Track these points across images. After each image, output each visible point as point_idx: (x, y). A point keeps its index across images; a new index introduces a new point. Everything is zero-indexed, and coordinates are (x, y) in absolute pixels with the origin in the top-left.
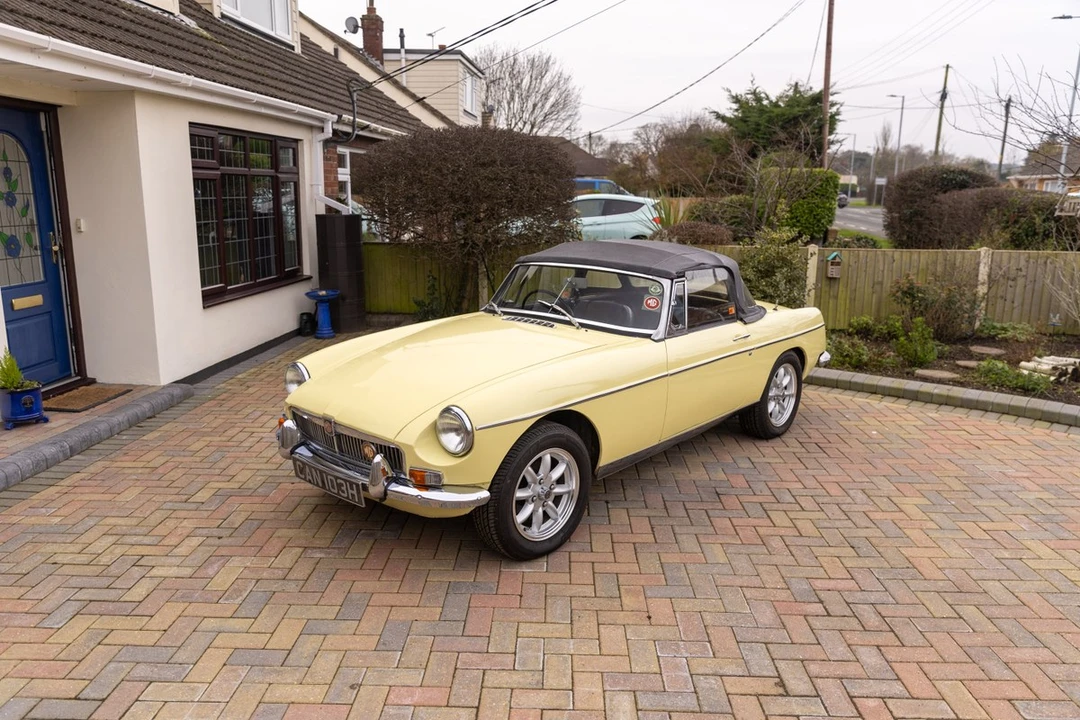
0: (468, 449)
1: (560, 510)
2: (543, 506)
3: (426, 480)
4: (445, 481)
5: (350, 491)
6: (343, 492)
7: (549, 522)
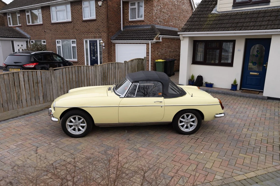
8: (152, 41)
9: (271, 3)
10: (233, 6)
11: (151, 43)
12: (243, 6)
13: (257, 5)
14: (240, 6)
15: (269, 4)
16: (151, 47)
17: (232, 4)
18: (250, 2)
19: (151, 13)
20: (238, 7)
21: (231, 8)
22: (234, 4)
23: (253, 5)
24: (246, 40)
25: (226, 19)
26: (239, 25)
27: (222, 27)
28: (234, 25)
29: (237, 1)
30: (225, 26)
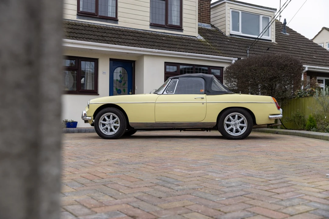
9: (119, 22)
10: (77, 15)
12: (90, 18)
13: (105, 20)
14: (86, 17)
15: (118, 22)
17: (76, 13)
18: (97, 16)
20: (85, 17)
21: (76, 17)
22: (78, 12)
23: (101, 20)
24: (110, 60)
25: (83, 30)
26: (107, 39)
27: (88, 38)
28: (101, 38)
29: (81, 9)
30: (91, 37)
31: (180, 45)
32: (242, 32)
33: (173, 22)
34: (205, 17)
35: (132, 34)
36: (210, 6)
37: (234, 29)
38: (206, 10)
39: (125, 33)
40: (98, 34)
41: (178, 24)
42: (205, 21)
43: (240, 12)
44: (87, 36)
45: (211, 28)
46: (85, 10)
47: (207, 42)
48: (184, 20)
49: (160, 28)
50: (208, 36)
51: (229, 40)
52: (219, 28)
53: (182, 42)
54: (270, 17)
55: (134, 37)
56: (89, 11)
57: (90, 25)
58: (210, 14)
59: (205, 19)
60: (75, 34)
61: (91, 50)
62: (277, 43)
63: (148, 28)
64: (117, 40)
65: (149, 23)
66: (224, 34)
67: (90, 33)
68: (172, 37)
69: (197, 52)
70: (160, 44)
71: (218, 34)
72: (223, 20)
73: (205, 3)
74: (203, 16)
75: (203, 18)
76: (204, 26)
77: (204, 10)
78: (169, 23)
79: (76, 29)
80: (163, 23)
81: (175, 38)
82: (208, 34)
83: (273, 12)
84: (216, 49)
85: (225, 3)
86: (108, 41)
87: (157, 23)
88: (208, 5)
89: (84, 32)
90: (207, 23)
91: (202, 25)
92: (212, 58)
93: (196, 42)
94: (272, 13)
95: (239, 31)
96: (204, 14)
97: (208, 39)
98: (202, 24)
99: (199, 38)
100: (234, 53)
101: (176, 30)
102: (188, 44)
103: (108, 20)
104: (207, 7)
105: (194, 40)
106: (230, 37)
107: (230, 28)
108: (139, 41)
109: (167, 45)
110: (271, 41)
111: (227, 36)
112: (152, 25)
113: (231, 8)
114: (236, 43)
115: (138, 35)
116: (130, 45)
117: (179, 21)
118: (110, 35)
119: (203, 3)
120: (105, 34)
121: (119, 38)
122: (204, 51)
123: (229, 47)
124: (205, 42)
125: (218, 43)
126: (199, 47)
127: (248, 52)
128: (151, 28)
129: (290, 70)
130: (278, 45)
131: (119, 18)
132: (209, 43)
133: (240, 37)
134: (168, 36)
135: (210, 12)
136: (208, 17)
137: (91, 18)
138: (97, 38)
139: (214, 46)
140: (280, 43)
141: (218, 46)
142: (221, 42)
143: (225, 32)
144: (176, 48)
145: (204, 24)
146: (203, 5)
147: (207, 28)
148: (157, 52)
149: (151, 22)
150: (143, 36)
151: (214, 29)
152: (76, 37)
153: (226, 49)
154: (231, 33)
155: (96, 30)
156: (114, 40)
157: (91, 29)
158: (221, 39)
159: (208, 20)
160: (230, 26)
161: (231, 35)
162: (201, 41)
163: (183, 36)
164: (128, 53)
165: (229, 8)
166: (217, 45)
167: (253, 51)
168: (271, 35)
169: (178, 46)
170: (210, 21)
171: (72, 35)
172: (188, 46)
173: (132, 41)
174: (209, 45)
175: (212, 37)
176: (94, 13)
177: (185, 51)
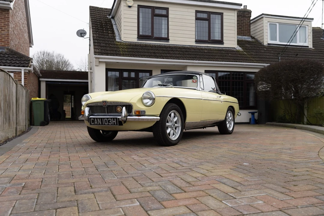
0: (152, 104)
1: (177, 131)
2: (173, 130)
3: (140, 113)
4: (146, 114)
5: (113, 122)
6: (110, 123)
7: (174, 136)
8: (26, 68)
9: (170, 41)
10: (138, 38)
11: (24, 72)
13: (159, 40)
16: (24, 78)
17: (136, 36)
18: (152, 37)
19: (6, 30)
21: (136, 39)
22: (138, 36)
23: (156, 40)
24: (161, 71)
25: (140, 49)
26: (158, 55)
27: (143, 55)
28: (153, 54)
29: (141, 33)
30: (145, 54)
31: (219, 56)
32: (279, 41)
33: (215, 38)
34: (246, 31)
35: (179, 50)
36: (250, 21)
37: (272, 39)
38: (247, 25)
39: (174, 49)
40: (151, 51)
41: (220, 39)
42: (246, 34)
43: (278, 24)
44: (142, 54)
45: (251, 39)
46: (144, 34)
47: (244, 52)
48: (224, 35)
49: (203, 43)
50: (247, 47)
51: (265, 49)
52: (258, 39)
53: (222, 53)
54: (307, 26)
55: (180, 52)
56: (147, 34)
57: (147, 45)
58: (250, 28)
59: (246, 32)
60: (133, 52)
61: (145, 64)
62: (314, 48)
63: (194, 44)
64: (165, 55)
65: (194, 40)
66: (262, 44)
67: (146, 51)
68: (213, 50)
69: (233, 60)
70: (202, 56)
71: (257, 44)
72: (261, 32)
73: (246, 19)
74: (244, 30)
75: (243, 32)
76: (245, 39)
77: (244, 25)
78: (212, 38)
79: (135, 48)
80: (207, 39)
81: (216, 50)
82: (247, 45)
83: (310, 21)
84: (251, 57)
85: (263, 17)
86: (159, 56)
87: (202, 39)
88: (248, 21)
89: (141, 50)
90: (248, 36)
91: (243, 38)
92: (246, 65)
93: (234, 53)
94: (309, 23)
95: (276, 40)
96: (244, 28)
97: (246, 49)
98: (243, 36)
99: (237, 49)
100: (268, 60)
101: (218, 44)
102: (227, 55)
103: (161, 40)
104: (247, 23)
105: (233, 51)
106: (268, 46)
107: (267, 39)
108: (184, 55)
109: (207, 57)
110: (308, 47)
111: (265, 46)
112: (197, 41)
113: (268, 22)
114: (272, 51)
115: (184, 50)
116: (176, 59)
117: (220, 36)
118: (161, 52)
119: (244, 19)
120: (157, 51)
121: (168, 54)
122: (239, 60)
123: (264, 55)
124: (242, 52)
125: (254, 52)
126: (236, 57)
127: (280, 58)
128: (196, 43)
129: (310, 73)
130: (314, 50)
131: (170, 38)
132: (246, 52)
133: (277, 46)
134: (210, 49)
135: (250, 26)
136: (248, 31)
137: (148, 40)
138: (150, 54)
139: (250, 55)
140: (317, 48)
141: (254, 55)
142: (257, 51)
143: (263, 42)
144: (215, 58)
145: (244, 37)
146: (244, 21)
147: (247, 40)
148: (197, 62)
149: (196, 39)
150: (188, 50)
151: (254, 40)
152: (133, 55)
153: (261, 56)
154: (269, 43)
155: (151, 48)
156: (163, 55)
157: (147, 48)
158: (258, 49)
159: (249, 33)
160: (268, 37)
161: (268, 44)
162: (239, 52)
163: (223, 48)
164: (174, 65)
165: (267, 21)
166: (254, 53)
167: (288, 57)
168: (308, 42)
169: (216, 57)
170: (250, 34)
171: (131, 53)
172: (226, 56)
173: (178, 55)
174: (246, 55)
175: (250, 47)
176: (150, 36)
177: (222, 61)
